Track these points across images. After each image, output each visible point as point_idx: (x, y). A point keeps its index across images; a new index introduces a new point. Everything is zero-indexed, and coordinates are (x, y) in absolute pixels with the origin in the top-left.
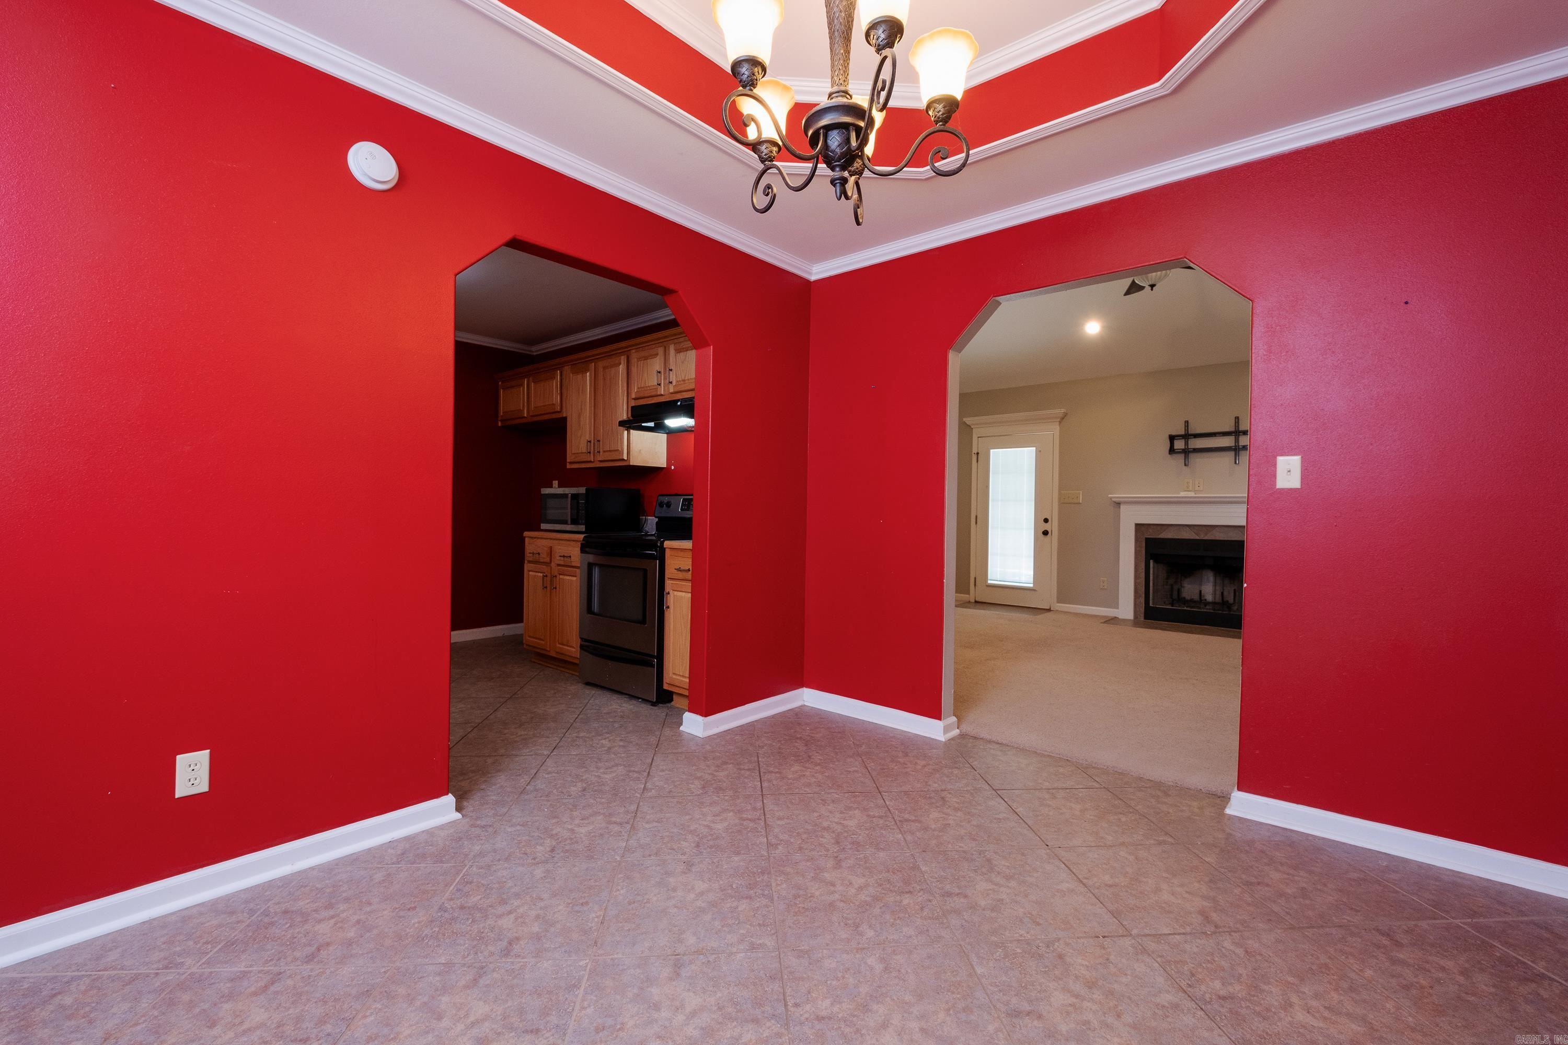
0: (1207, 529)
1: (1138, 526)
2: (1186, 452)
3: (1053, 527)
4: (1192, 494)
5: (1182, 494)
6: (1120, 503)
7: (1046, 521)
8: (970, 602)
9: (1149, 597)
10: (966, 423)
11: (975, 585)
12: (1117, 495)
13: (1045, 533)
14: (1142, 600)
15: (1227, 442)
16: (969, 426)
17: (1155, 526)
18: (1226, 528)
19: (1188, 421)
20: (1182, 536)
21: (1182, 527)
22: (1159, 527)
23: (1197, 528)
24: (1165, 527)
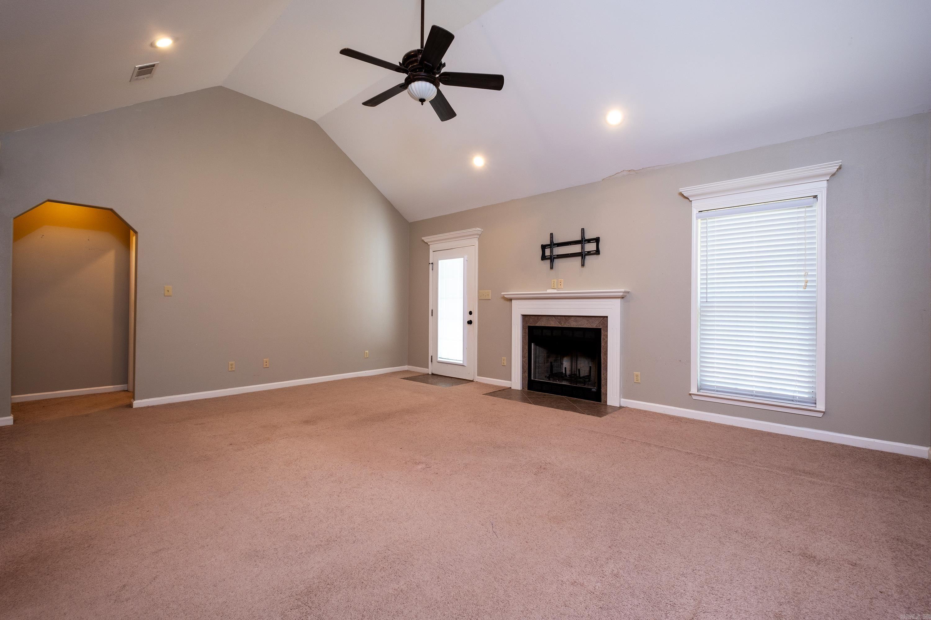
0: (565, 319)
1: (524, 316)
2: (552, 259)
3: (475, 318)
4: (555, 291)
5: (549, 291)
6: (511, 300)
7: (471, 313)
8: (428, 374)
9: (531, 371)
10: (424, 241)
11: (432, 361)
12: (508, 294)
13: (470, 322)
14: (527, 375)
15: (577, 249)
16: (426, 243)
17: (534, 317)
18: (578, 318)
19: (552, 234)
20: (551, 325)
21: (550, 317)
22: (536, 317)
23: (559, 318)
24: (540, 317)
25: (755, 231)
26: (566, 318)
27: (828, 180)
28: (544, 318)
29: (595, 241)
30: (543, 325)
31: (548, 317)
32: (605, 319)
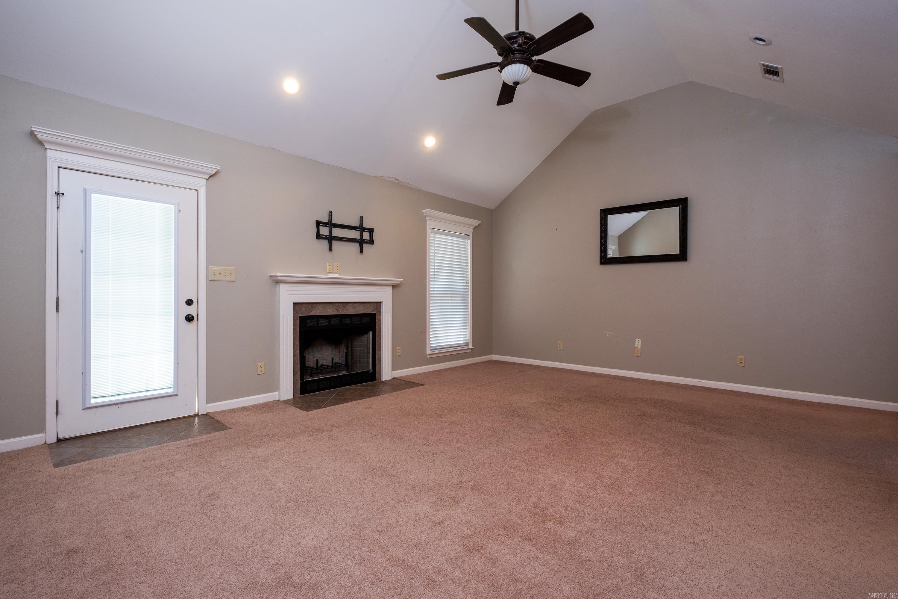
1: (296, 305)
2: (328, 238)
3: (199, 310)
4: (337, 276)
6: (279, 283)
7: (189, 303)
8: (46, 444)
10: (35, 136)
11: (58, 413)
13: (189, 318)
16: (40, 143)
17: (307, 305)
18: (355, 305)
19: (330, 212)
20: (327, 313)
21: (327, 305)
22: (310, 306)
23: (337, 305)
24: (314, 305)
25: (451, 248)
26: (344, 305)
27: (473, 229)
28: (320, 306)
29: (368, 231)
30: (318, 314)
31: (325, 305)
32: (378, 304)
